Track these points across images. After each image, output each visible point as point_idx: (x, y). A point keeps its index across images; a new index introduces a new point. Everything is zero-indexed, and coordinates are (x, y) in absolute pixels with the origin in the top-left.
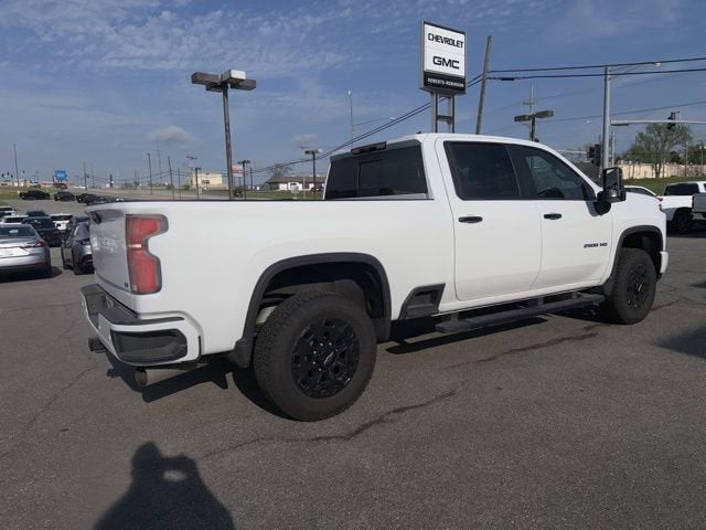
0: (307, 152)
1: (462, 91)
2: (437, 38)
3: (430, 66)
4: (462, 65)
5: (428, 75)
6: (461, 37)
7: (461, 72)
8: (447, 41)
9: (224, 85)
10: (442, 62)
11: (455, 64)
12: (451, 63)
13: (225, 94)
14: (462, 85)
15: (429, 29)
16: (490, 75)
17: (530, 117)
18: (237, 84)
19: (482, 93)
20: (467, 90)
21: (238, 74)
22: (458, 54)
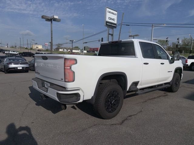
0: (70, 41)
1: (116, 27)
2: (110, 12)
3: (108, 20)
4: (116, 20)
5: (107, 22)
6: (116, 13)
7: (115, 22)
8: (112, 13)
9: (51, 20)
10: (111, 19)
11: (114, 20)
12: (113, 19)
13: (52, 22)
14: (116, 26)
15: (108, 10)
16: (123, 24)
17: (133, 36)
18: (55, 20)
19: (121, 28)
20: (117, 27)
21: (56, 17)
22: (115, 17)
